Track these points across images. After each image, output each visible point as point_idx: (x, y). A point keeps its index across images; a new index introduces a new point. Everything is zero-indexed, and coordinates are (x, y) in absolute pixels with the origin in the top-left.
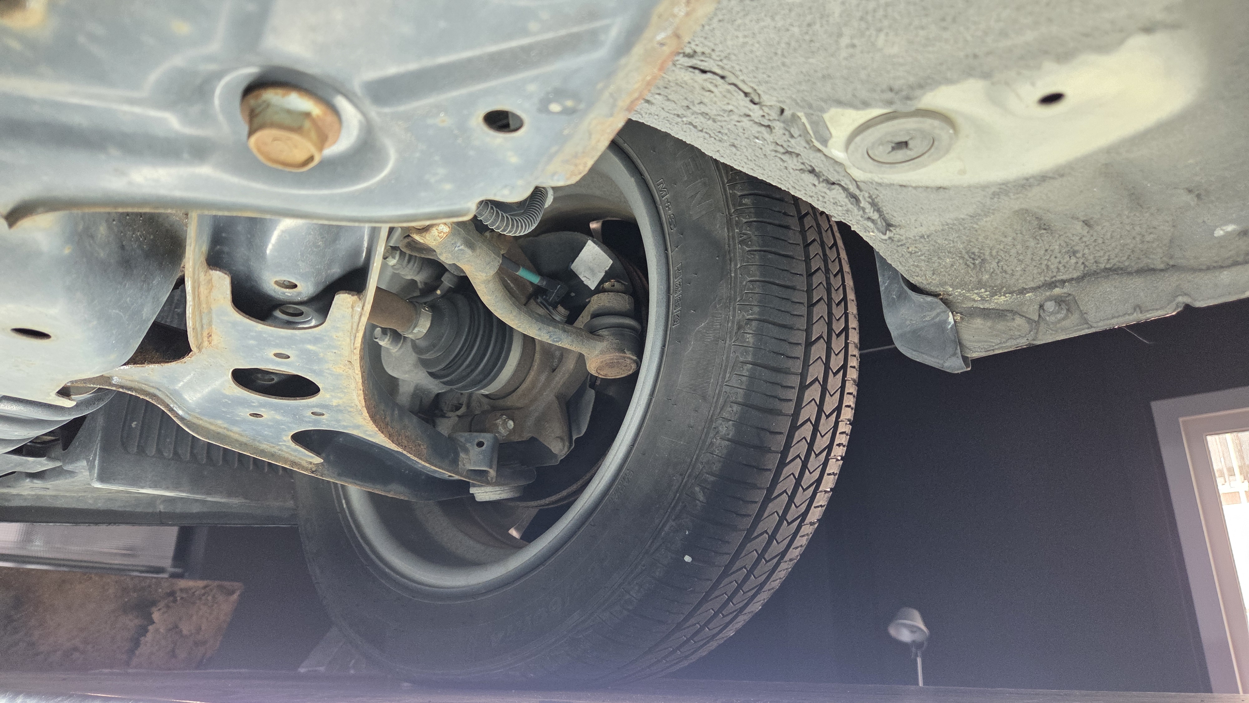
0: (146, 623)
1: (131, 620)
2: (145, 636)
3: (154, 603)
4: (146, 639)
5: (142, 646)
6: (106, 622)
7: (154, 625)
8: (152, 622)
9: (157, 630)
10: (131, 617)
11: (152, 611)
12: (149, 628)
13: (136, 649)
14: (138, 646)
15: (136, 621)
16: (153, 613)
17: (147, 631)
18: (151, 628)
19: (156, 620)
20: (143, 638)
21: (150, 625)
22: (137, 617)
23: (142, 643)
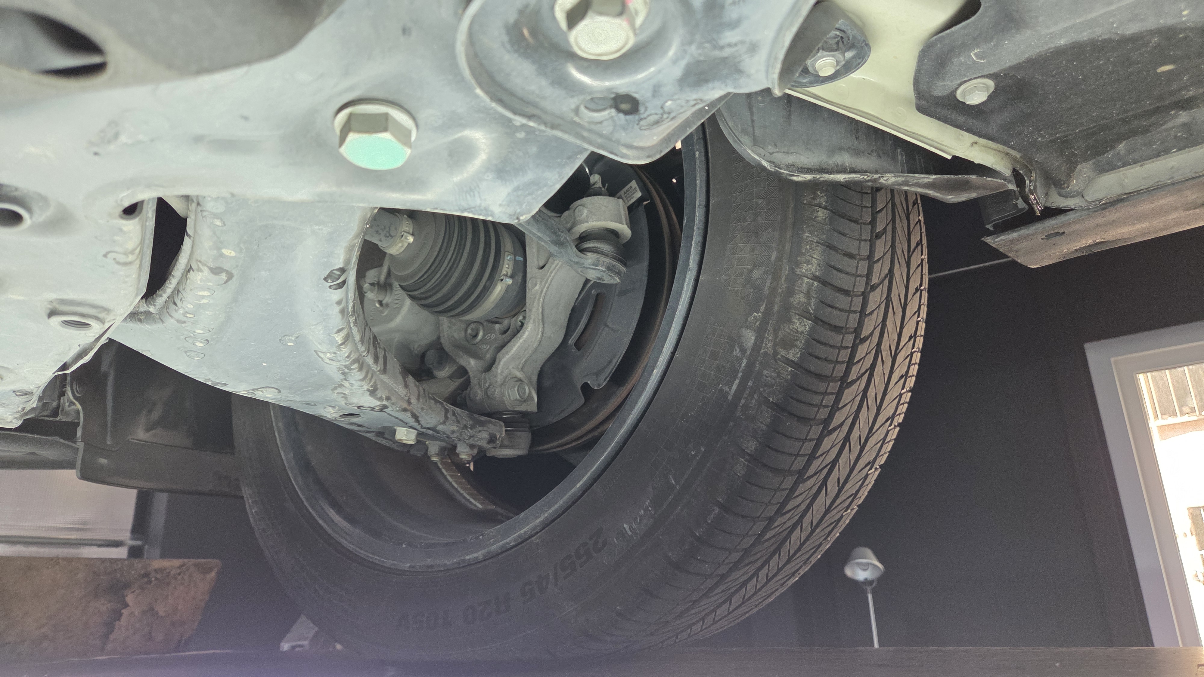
0: (119, 606)
1: (103, 604)
2: (119, 620)
3: (127, 585)
4: (121, 623)
5: (116, 631)
6: (77, 608)
7: (129, 608)
8: (126, 605)
9: (132, 613)
10: (103, 601)
11: (125, 594)
12: (123, 611)
13: (110, 634)
14: (113, 631)
15: (109, 604)
16: (127, 596)
17: (121, 615)
18: (125, 612)
19: (130, 603)
20: (118, 622)
21: (123, 608)
22: (110, 601)
23: (116, 627)
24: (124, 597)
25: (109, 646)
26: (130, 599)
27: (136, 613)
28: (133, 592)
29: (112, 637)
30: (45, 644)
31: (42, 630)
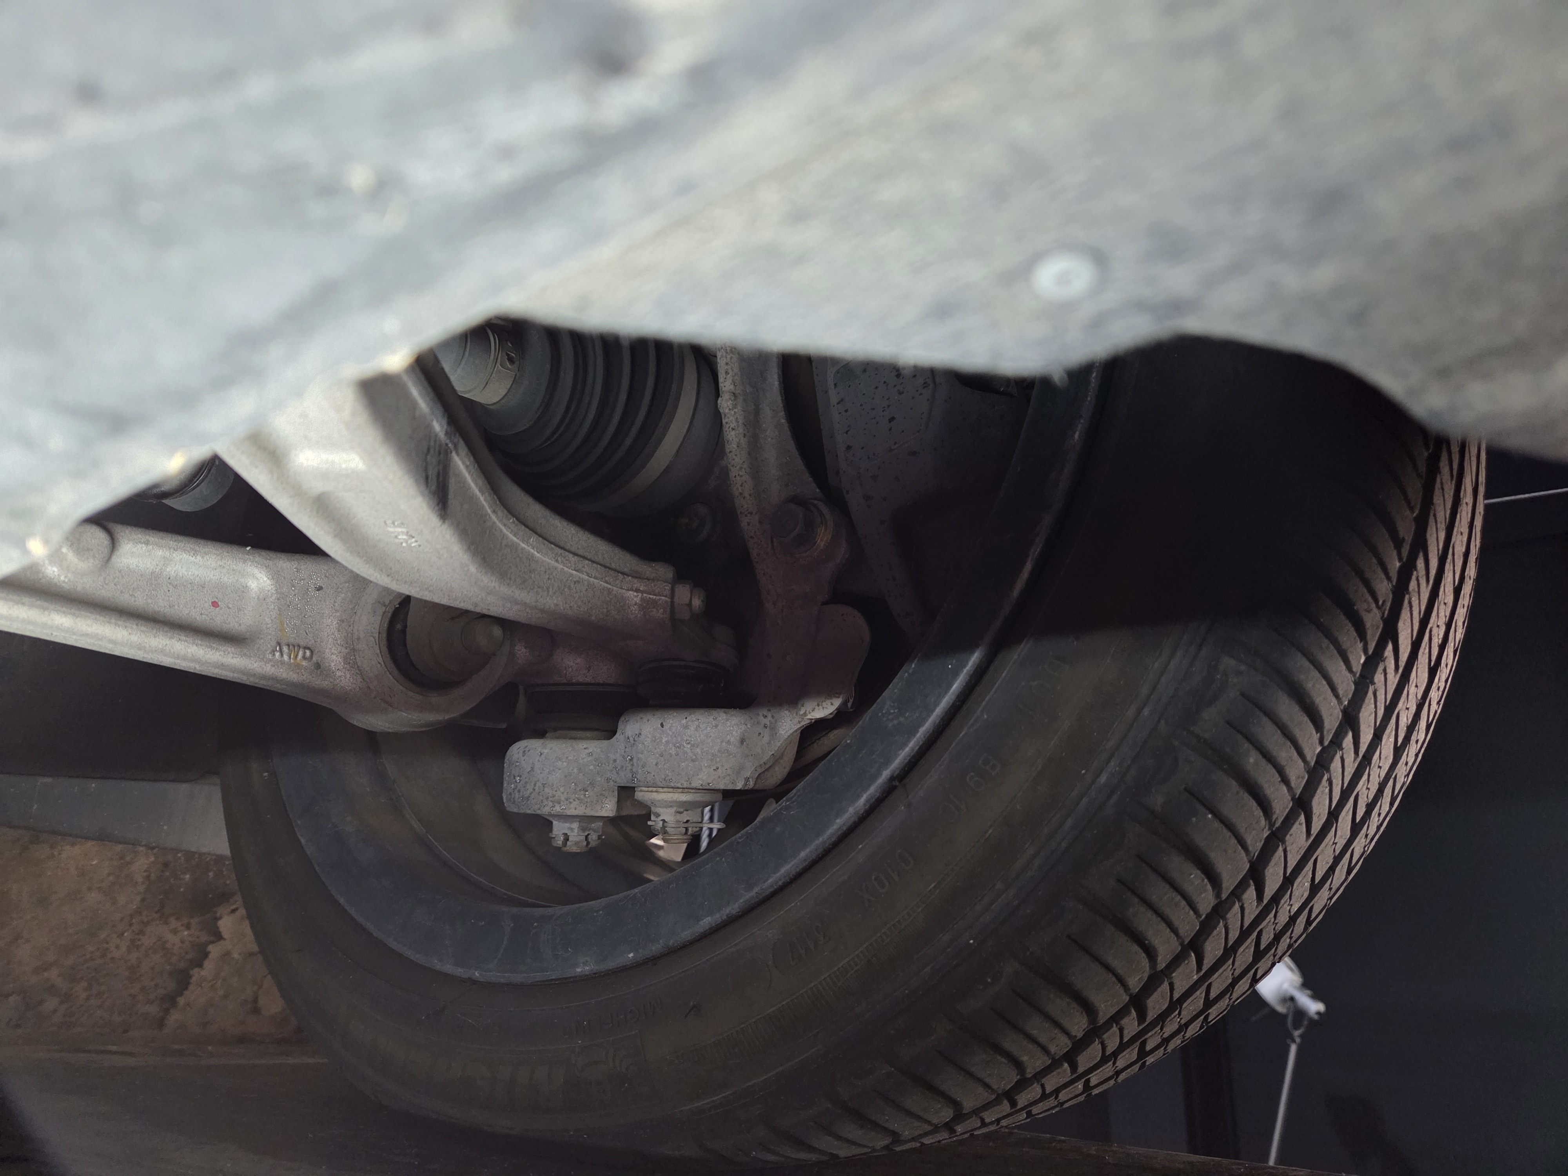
0: (204, 938)
1: (175, 932)
2: (200, 965)
3: (224, 897)
4: (203, 973)
5: (191, 988)
6: (122, 934)
7: (222, 942)
8: (218, 936)
9: (227, 954)
10: (174, 923)
11: (218, 915)
12: (211, 948)
13: (181, 994)
14: (186, 988)
15: (186, 933)
16: (221, 918)
17: (206, 955)
18: (214, 950)
19: (225, 934)
20: (196, 970)
21: (212, 942)
22: (188, 927)
23: (194, 979)
24: (217, 919)
25: (174, 1017)
26: (226, 924)
27: (236, 955)
28: (233, 911)
29: (181, 1001)
30: (51, 1004)
31: (46, 974)
